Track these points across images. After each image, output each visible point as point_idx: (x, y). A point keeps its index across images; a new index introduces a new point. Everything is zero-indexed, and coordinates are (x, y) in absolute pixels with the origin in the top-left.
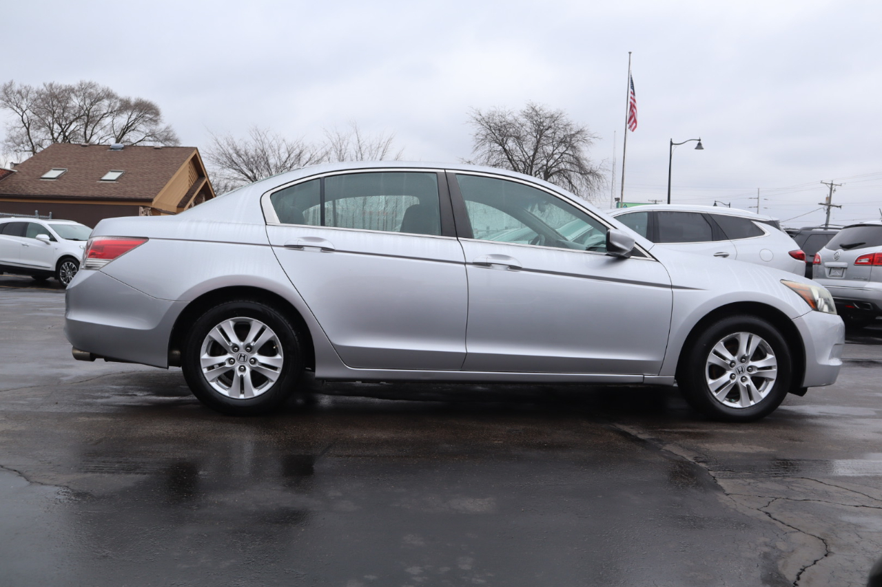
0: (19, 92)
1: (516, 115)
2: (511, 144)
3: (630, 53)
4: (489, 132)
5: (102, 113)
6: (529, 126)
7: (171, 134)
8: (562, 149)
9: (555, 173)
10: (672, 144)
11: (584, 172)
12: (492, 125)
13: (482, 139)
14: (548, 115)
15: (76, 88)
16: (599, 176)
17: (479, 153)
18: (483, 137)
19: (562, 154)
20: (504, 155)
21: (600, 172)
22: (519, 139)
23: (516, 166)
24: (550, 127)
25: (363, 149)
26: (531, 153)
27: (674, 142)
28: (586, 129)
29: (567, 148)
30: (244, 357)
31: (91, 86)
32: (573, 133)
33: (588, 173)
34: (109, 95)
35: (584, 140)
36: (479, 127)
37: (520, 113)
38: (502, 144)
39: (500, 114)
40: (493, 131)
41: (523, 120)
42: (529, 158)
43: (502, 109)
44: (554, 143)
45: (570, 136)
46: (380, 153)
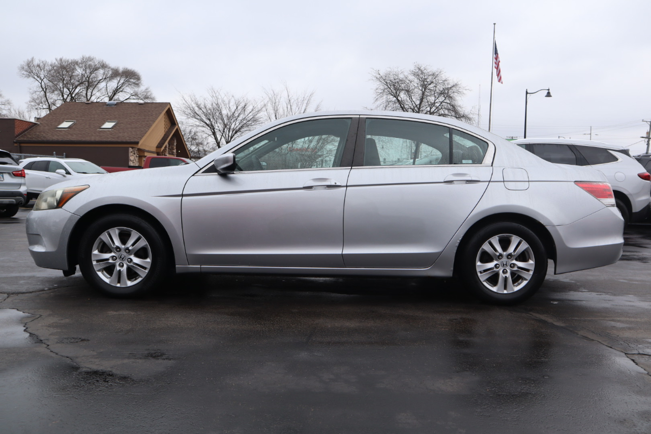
0: (38, 66)
1: (406, 74)
3: (495, 24)
4: (386, 87)
5: (99, 79)
6: (415, 83)
7: (149, 94)
8: (441, 99)
10: (527, 93)
11: (458, 116)
12: (388, 81)
13: (381, 93)
14: (430, 73)
15: (80, 61)
16: (470, 119)
17: (378, 103)
18: (382, 91)
19: (441, 103)
20: (397, 103)
21: (471, 116)
22: (408, 91)
24: (432, 82)
25: (292, 101)
26: (418, 102)
27: (528, 92)
28: (459, 83)
29: (445, 98)
31: (90, 59)
32: (450, 86)
33: (462, 117)
34: (104, 66)
35: (458, 92)
36: (378, 83)
37: (410, 72)
38: (396, 96)
39: (394, 73)
40: (389, 86)
41: (411, 77)
42: (417, 106)
43: (396, 70)
44: (435, 94)
45: (448, 89)
46: (305, 105)
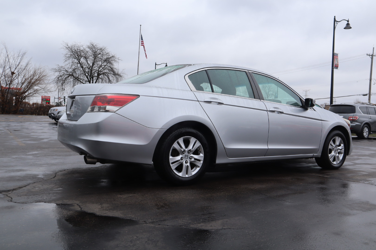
1: (84, 47)
2: (82, 60)
3: (141, 25)
4: (72, 53)
6: (90, 53)
8: (105, 64)
9: (102, 74)
10: (156, 64)
11: (115, 74)
12: (74, 50)
13: (68, 57)
14: (99, 48)
16: (121, 76)
17: (67, 63)
18: (69, 56)
19: (105, 66)
20: (79, 65)
21: (122, 75)
22: (86, 58)
23: (84, 70)
24: (100, 54)
25: (9, 56)
26: (91, 65)
27: (157, 64)
28: (115, 55)
29: (107, 63)
30: (187, 156)
32: (109, 57)
33: (116, 75)
35: (115, 60)
36: (67, 51)
37: (87, 46)
38: (79, 60)
39: (78, 46)
40: (74, 53)
41: (88, 49)
42: (91, 67)
43: (79, 44)
44: (102, 61)
45: (109, 58)
46: (19, 59)
